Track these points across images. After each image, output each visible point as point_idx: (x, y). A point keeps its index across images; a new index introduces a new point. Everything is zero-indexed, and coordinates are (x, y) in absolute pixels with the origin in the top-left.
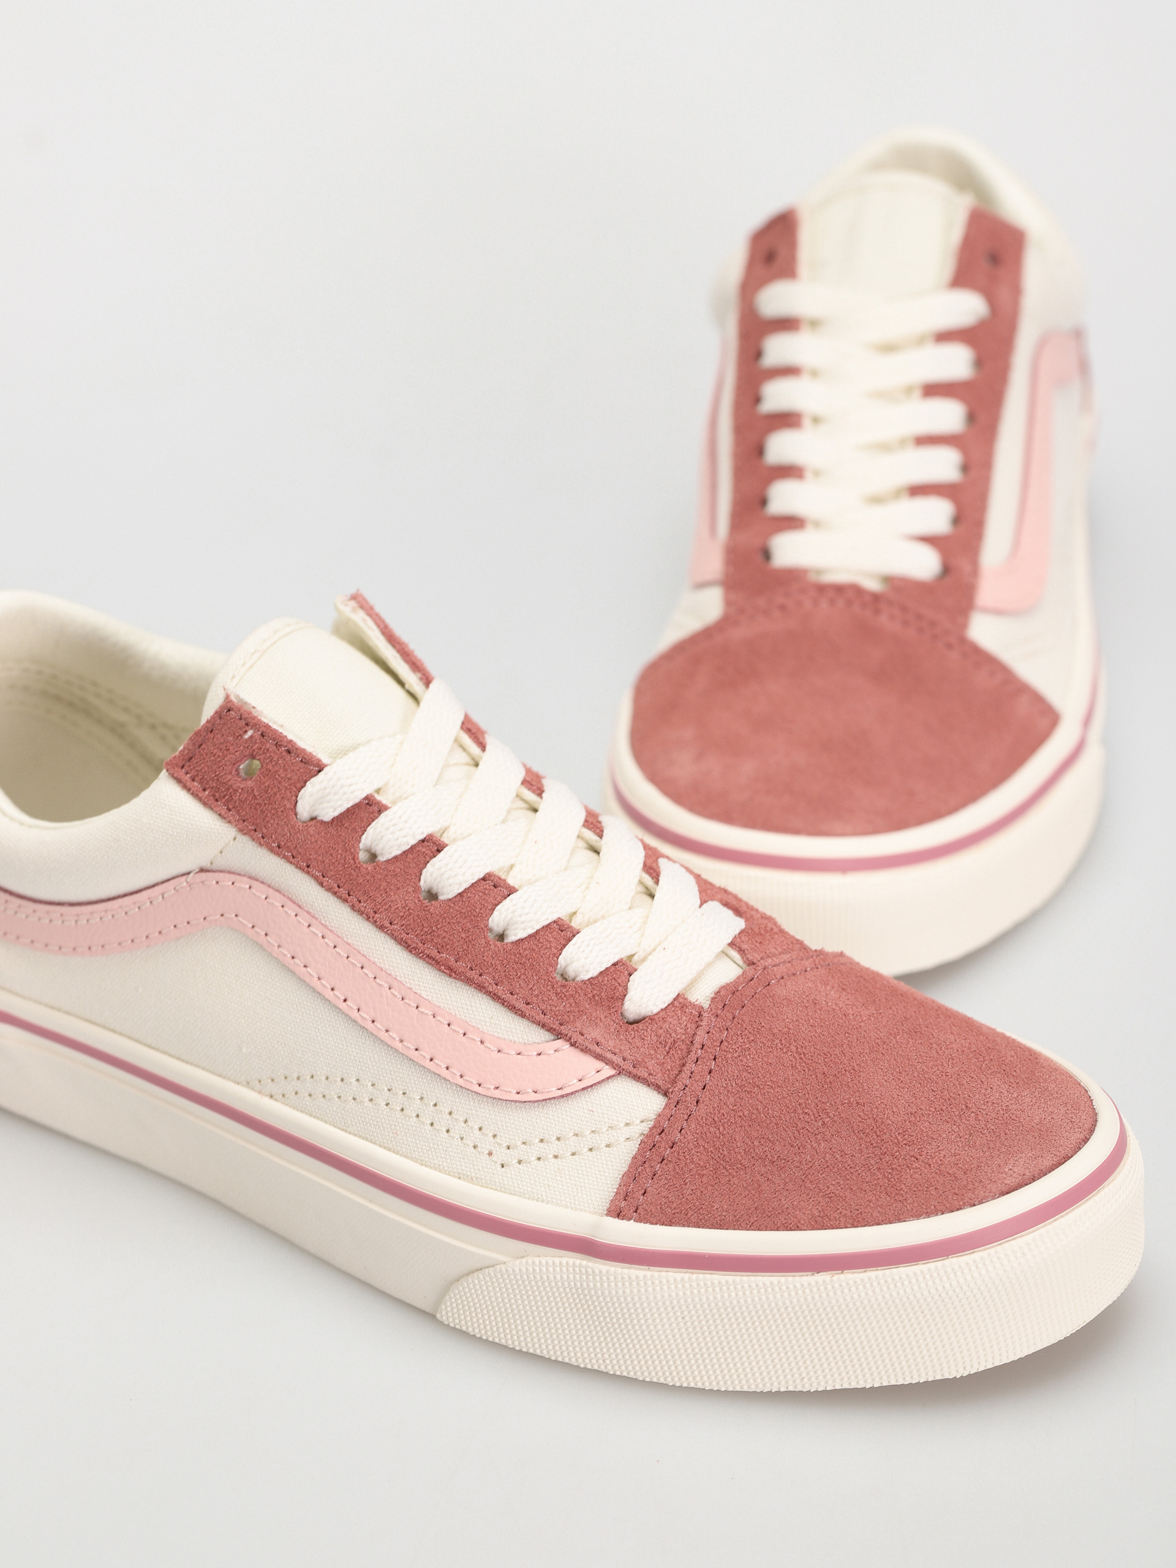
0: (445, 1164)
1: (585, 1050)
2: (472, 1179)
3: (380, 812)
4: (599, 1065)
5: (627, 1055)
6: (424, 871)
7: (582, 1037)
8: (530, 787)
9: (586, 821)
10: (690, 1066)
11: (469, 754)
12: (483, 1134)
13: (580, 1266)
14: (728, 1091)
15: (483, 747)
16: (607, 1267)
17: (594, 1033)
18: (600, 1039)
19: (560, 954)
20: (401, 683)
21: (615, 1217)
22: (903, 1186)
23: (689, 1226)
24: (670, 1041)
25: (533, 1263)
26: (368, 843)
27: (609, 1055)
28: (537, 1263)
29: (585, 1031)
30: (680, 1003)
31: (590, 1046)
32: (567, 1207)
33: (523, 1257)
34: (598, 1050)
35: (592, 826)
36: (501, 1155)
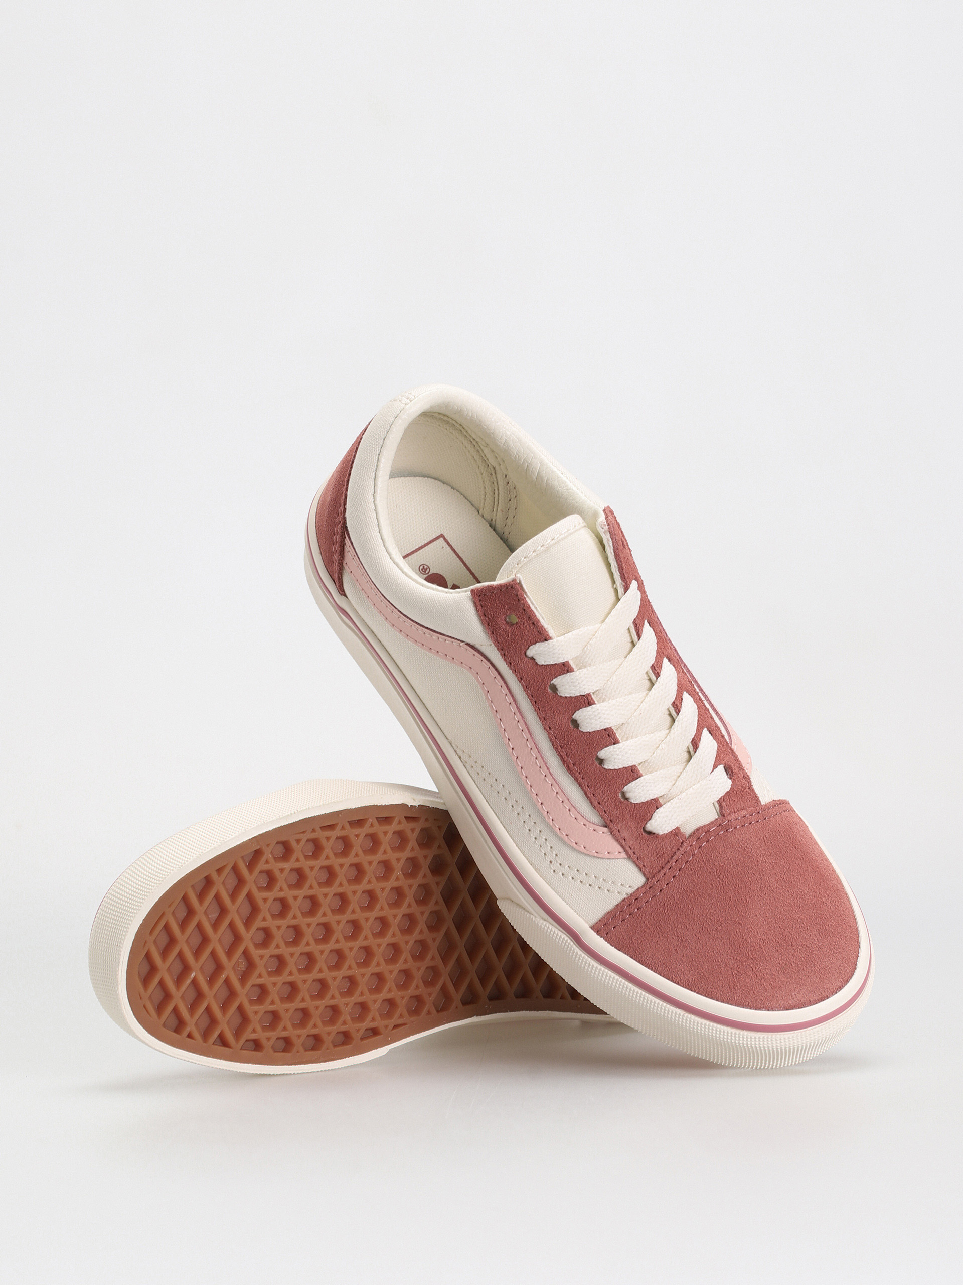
0: (527, 853)
1: (617, 840)
2: (537, 869)
3: (568, 671)
4: (621, 850)
5: (636, 852)
6: (577, 712)
7: (618, 833)
8: (654, 670)
9: (674, 702)
10: (666, 870)
11: (632, 639)
12: (551, 851)
13: (569, 943)
14: (678, 892)
15: (639, 637)
16: (581, 953)
17: (625, 834)
18: (627, 838)
19: (627, 785)
20: (614, 582)
21: (595, 932)
22: (738, 985)
23: (628, 955)
24: (661, 853)
25: (546, 925)
26: (555, 683)
27: (628, 848)
28: (550, 928)
29: (621, 831)
30: (676, 832)
31: (620, 840)
32: (575, 911)
33: (545, 920)
34: (624, 843)
35: (675, 706)
36: (556, 866)
